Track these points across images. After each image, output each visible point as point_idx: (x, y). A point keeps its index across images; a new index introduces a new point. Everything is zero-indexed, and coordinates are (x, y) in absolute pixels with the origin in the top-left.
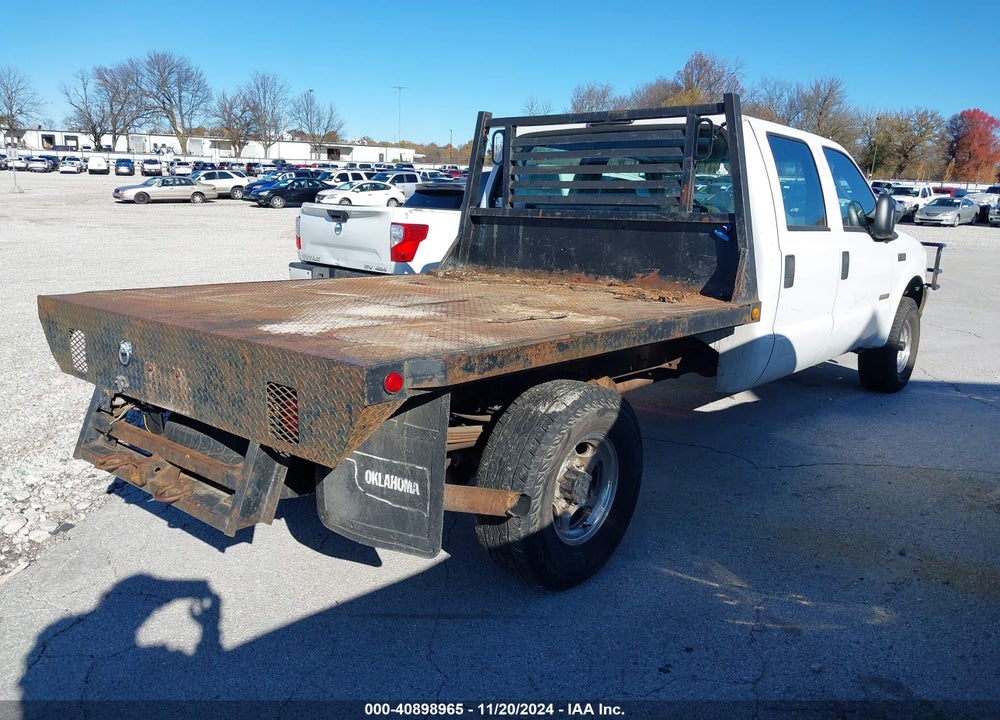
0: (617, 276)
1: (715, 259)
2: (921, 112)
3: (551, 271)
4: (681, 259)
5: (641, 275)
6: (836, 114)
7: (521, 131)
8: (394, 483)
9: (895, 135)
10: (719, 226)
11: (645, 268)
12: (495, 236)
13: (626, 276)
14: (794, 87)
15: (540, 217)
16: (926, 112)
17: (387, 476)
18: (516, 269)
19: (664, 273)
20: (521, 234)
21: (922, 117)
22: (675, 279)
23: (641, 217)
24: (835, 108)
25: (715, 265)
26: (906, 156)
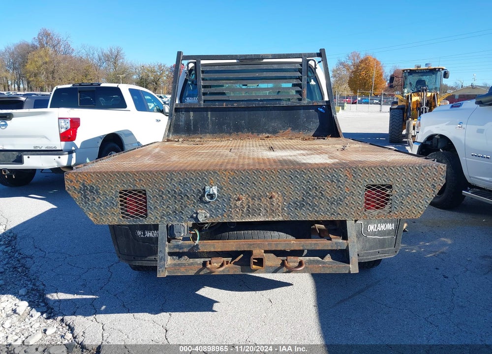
0: (269, 133)
1: (318, 121)
2: (159, 64)
3: (230, 134)
4: (302, 123)
5: (282, 131)
6: (122, 63)
7: (203, 62)
8: (382, 227)
9: (150, 74)
10: (321, 106)
11: (284, 127)
12: (191, 118)
13: (275, 132)
14: (99, 50)
15: (224, 106)
16: (161, 64)
17: (379, 225)
18: (208, 134)
19: (293, 129)
20: (209, 116)
21: (160, 66)
22: (300, 131)
23: (283, 104)
24: (121, 60)
25: (318, 124)
26: (156, 84)
